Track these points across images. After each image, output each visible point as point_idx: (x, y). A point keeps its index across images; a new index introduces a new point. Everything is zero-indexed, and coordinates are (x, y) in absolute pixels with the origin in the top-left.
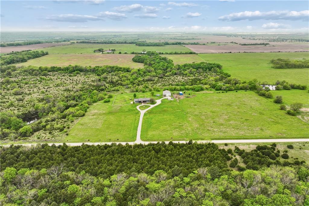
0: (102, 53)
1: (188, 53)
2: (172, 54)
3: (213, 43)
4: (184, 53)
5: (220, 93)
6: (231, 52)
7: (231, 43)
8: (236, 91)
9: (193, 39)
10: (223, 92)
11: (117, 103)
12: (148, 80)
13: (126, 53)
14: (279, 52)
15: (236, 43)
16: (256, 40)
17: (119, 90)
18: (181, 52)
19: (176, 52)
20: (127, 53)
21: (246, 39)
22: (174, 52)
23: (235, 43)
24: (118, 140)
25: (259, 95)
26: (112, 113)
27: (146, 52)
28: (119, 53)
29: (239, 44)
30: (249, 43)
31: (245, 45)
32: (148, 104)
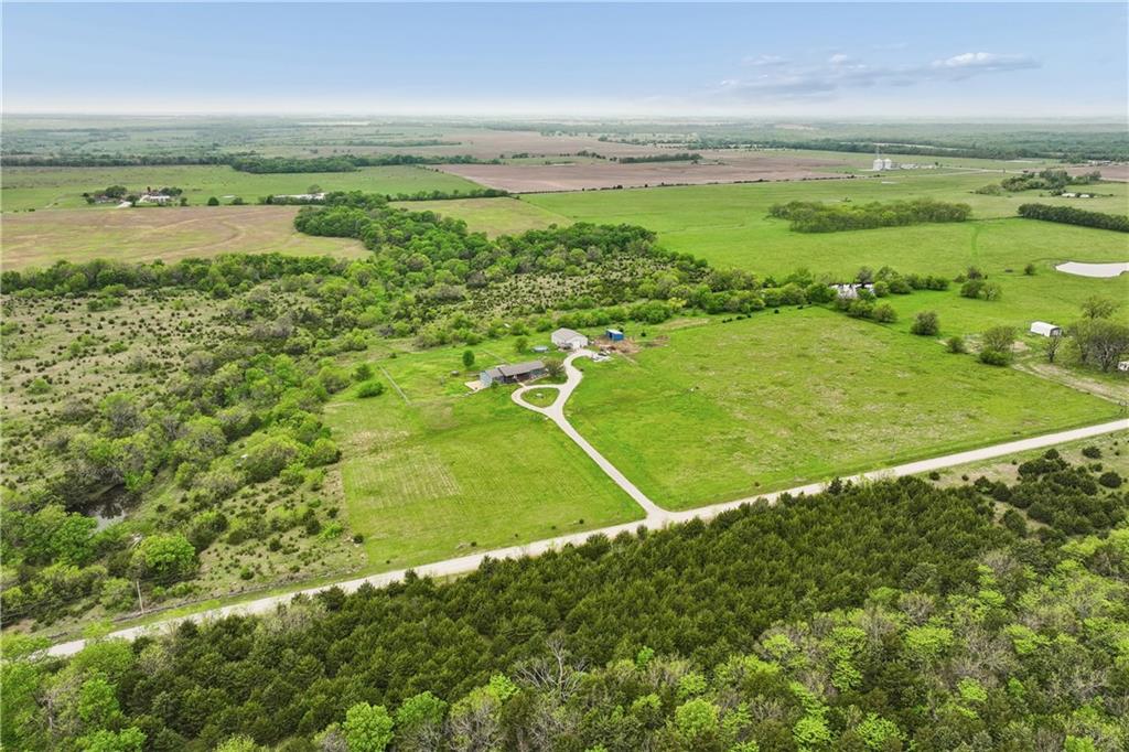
0: (133, 206)
1: (482, 193)
2: (425, 200)
3: (521, 156)
4: (468, 194)
5: (731, 320)
6: (620, 187)
7: (579, 154)
8: (773, 310)
9: (435, 143)
10: (739, 318)
11: (417, 395)
12: (440, 299)
13: (237, 202)
14: (761, 181)
15: (598, 157)
16: (644, 144)
17: (366, 348)
18: (456, 192)
19: (437, 193)
20: (244, 201)
21: (611, 141)
22: (430, 192)
23: (594, 155)
24: (582, 522)
25: (849, 316)
26: (441, 432)
27: (321, 196)
28: (207, 202)
29: (608, 159)
30: (641, 156)
31: (631, 160)
32: (538, 382)
